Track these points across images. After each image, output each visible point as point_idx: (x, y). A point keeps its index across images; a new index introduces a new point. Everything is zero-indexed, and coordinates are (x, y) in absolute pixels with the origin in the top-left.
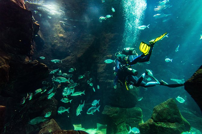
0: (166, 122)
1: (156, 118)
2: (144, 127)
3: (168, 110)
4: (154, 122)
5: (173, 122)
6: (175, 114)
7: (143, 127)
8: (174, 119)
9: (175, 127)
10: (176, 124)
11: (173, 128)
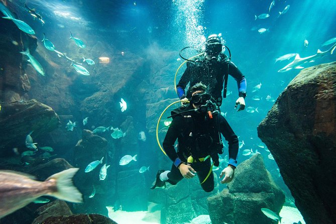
0: (247, 192)
1: (232, 186)
2: (215, 203)
3: (251, 174)
4: (230, 194)
5: (258, 192)
6: (261, 179)
7: (213, 203)
8: (260, 186)
9: (259, 199)
10: (261, 194)
11: (256, 201)
